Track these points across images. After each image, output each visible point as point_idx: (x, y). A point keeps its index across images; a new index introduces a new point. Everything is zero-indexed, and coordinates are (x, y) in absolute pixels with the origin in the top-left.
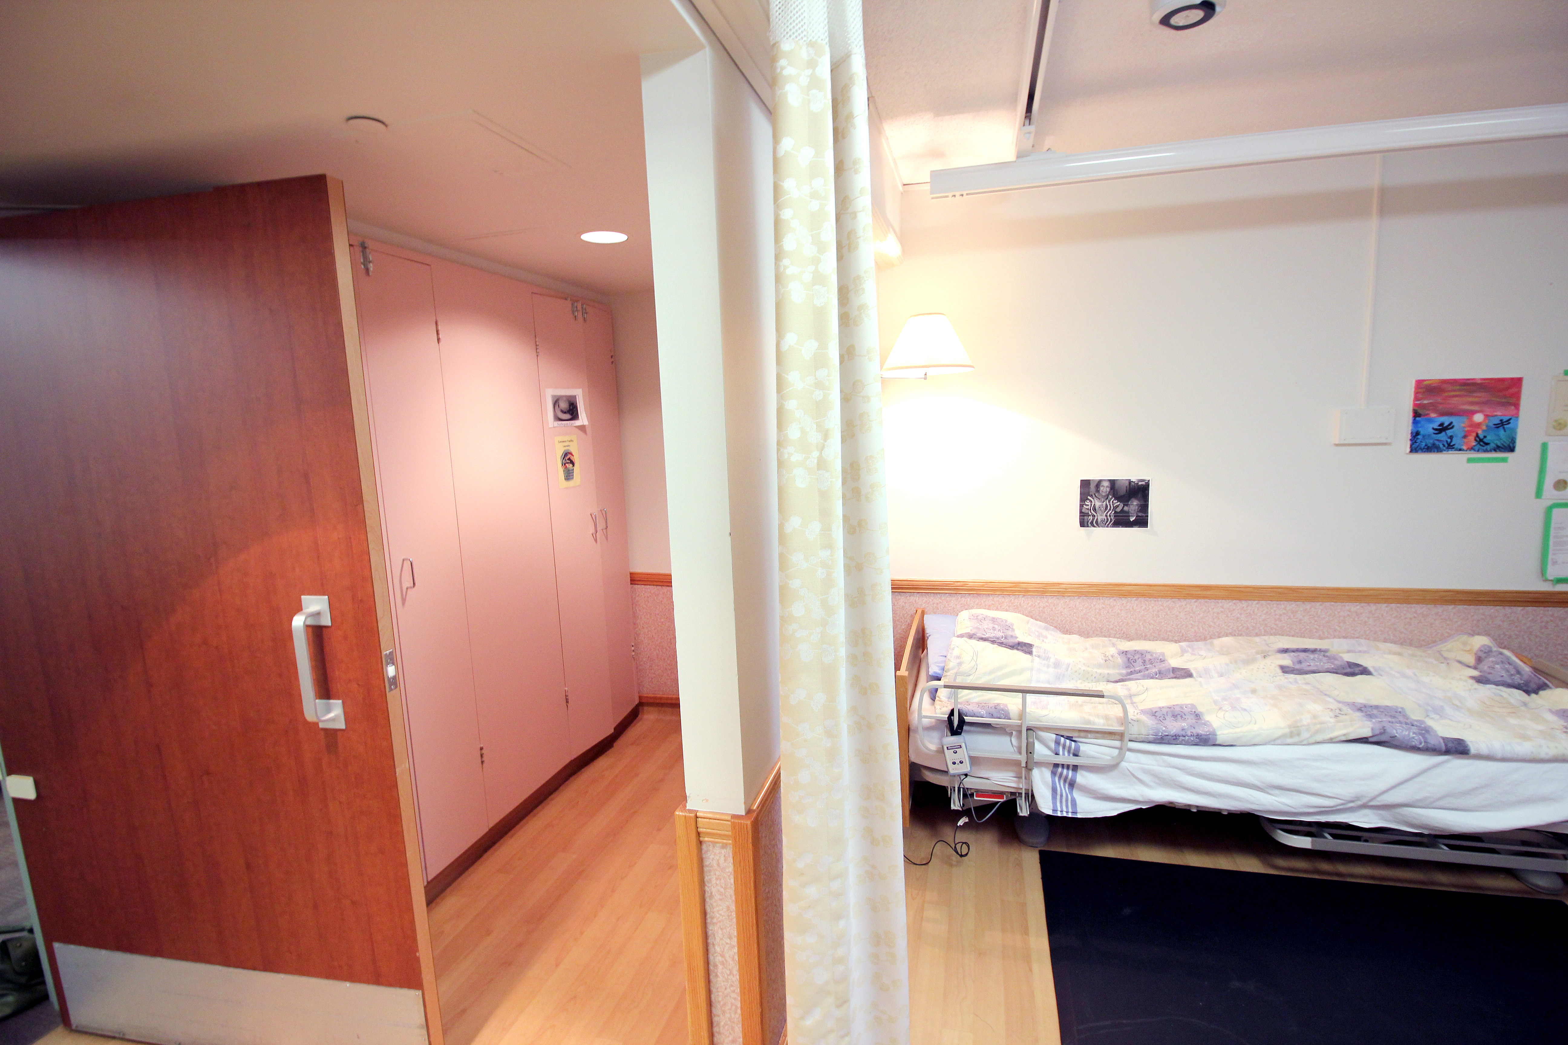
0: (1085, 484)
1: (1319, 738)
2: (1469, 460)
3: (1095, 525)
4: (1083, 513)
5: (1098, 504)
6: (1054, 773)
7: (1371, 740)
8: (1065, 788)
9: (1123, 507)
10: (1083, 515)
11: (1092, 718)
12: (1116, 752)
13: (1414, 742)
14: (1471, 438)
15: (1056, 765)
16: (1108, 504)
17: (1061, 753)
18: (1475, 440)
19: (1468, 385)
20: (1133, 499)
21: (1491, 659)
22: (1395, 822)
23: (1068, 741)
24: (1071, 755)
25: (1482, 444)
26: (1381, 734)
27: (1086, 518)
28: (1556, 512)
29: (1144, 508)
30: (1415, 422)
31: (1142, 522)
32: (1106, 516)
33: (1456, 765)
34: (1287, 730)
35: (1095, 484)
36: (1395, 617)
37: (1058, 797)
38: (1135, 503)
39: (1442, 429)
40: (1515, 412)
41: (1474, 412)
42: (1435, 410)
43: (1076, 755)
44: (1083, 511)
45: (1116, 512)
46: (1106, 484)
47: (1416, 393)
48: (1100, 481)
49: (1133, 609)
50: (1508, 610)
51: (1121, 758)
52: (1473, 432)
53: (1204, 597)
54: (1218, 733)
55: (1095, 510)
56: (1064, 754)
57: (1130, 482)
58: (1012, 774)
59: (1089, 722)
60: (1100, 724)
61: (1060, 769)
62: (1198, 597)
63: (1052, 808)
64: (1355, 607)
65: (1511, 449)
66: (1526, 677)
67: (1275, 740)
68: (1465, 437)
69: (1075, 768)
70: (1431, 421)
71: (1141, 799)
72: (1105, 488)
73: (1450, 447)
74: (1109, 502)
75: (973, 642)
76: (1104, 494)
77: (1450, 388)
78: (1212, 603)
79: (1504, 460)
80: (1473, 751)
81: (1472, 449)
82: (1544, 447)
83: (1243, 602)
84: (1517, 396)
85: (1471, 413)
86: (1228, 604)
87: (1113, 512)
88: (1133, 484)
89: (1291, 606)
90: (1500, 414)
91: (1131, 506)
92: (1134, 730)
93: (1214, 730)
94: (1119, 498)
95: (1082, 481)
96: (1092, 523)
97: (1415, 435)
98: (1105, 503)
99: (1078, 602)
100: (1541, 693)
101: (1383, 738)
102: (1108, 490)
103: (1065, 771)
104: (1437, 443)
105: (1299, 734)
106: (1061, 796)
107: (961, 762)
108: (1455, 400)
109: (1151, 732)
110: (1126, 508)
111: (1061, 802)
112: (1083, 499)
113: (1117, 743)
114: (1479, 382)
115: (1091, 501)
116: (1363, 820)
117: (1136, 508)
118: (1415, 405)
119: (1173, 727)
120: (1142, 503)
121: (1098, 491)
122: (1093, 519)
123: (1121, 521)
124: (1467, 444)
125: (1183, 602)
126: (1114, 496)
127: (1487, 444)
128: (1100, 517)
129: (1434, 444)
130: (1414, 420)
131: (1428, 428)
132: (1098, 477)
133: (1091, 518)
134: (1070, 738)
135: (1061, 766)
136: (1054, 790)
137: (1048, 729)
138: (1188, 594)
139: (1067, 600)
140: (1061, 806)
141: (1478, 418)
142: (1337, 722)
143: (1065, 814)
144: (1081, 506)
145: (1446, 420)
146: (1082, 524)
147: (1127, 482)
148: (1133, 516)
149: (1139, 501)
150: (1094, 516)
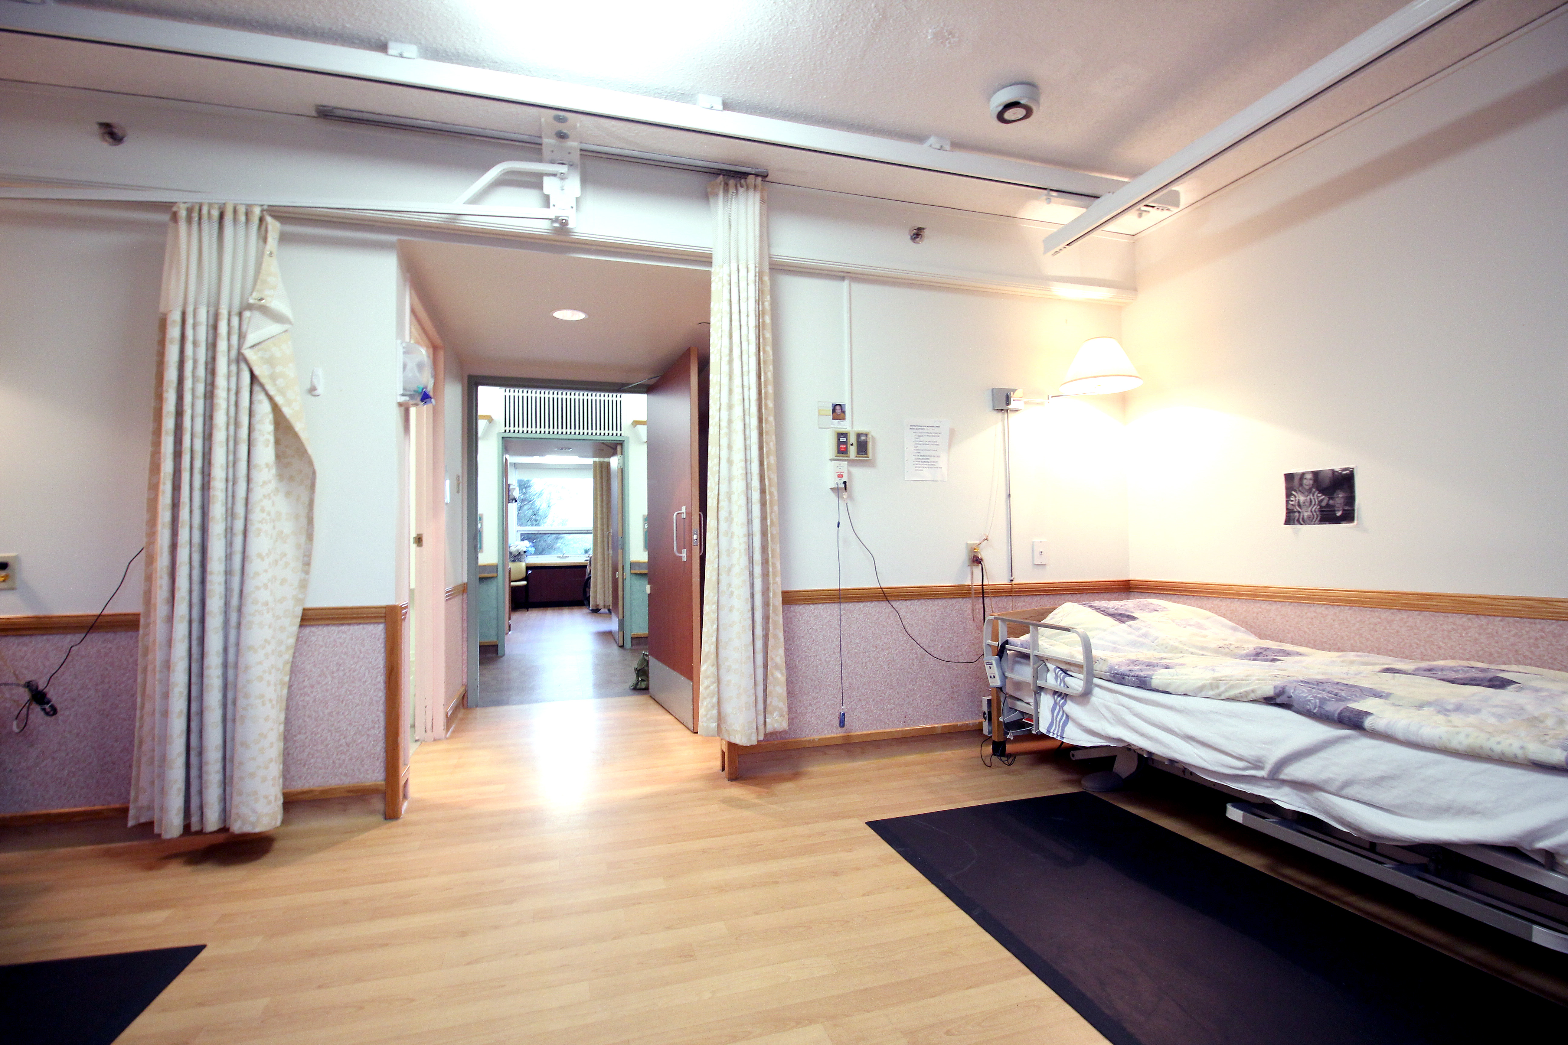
0: (1289, 477)
3: (1302, 523)
4: (1289, 509)
6: (1054, 701)
7: (1276, 700)
8: (1059, 714)
9: (1329, 501)
10: (1289, 512)
16: (1312, 498)
20: (1338, 491)
23: (1063, 674)
24: (1064, 686)
26: (1281, 693)
27: (1291, 514)
29: (1350, 500)
31: (1348, 516)
32: (1311, 511)
35: (1299, 476)
37: (1054, 721)
38: (1340, 496)
44: (1290, 507)
45: (1321, 507)
46: (1309, 476)
48: (1303, 474)
54: (1154, 677)
55: (1299, 505)
56: (1060, 685)
57: (1333, 471)
61: (1057, 698)
63: (1048, 729)
67: (1199, 691)
69: (1066, 697)
72: (1308, 481)
74: (1313, 496)
76: (1307, 487)
86: (1462, 620)
87: (1318, 507)
88: (1336, 473)
91: (1337, 500)
92: (1098, 667)
94: (1322, 491)
95: (1285, 474)
96: (1298, 521)
98: (1308, 498)
99: (1288, 610)
101: (1287, 698)
102: (1311, 482)
107: (994, 677)
109: (1108, 670)
110: (1331, 502)
111: (1055, 725)
112: (1288, 495)
115: (1295, 496)
117: (1342, 500)
119: (1124, 668)
120: (1349, 495)
121: (1301, 485)
122: (1299, 516)
123: (1327, 516)
126: (1317, 489)
128: (1306, 514)
132: (1299, 470)
133: (1297, 514)
134: (1064, 671)
135: (1058, 694)
136: (1052, 715)
140: (1055, 730)
143: (1055, 737)
144: (1287, 502)
146: (1290, 522)
147: (1331, 472)
148: (1338, 511)
149: (1344, 492)
150: (1299, 512)
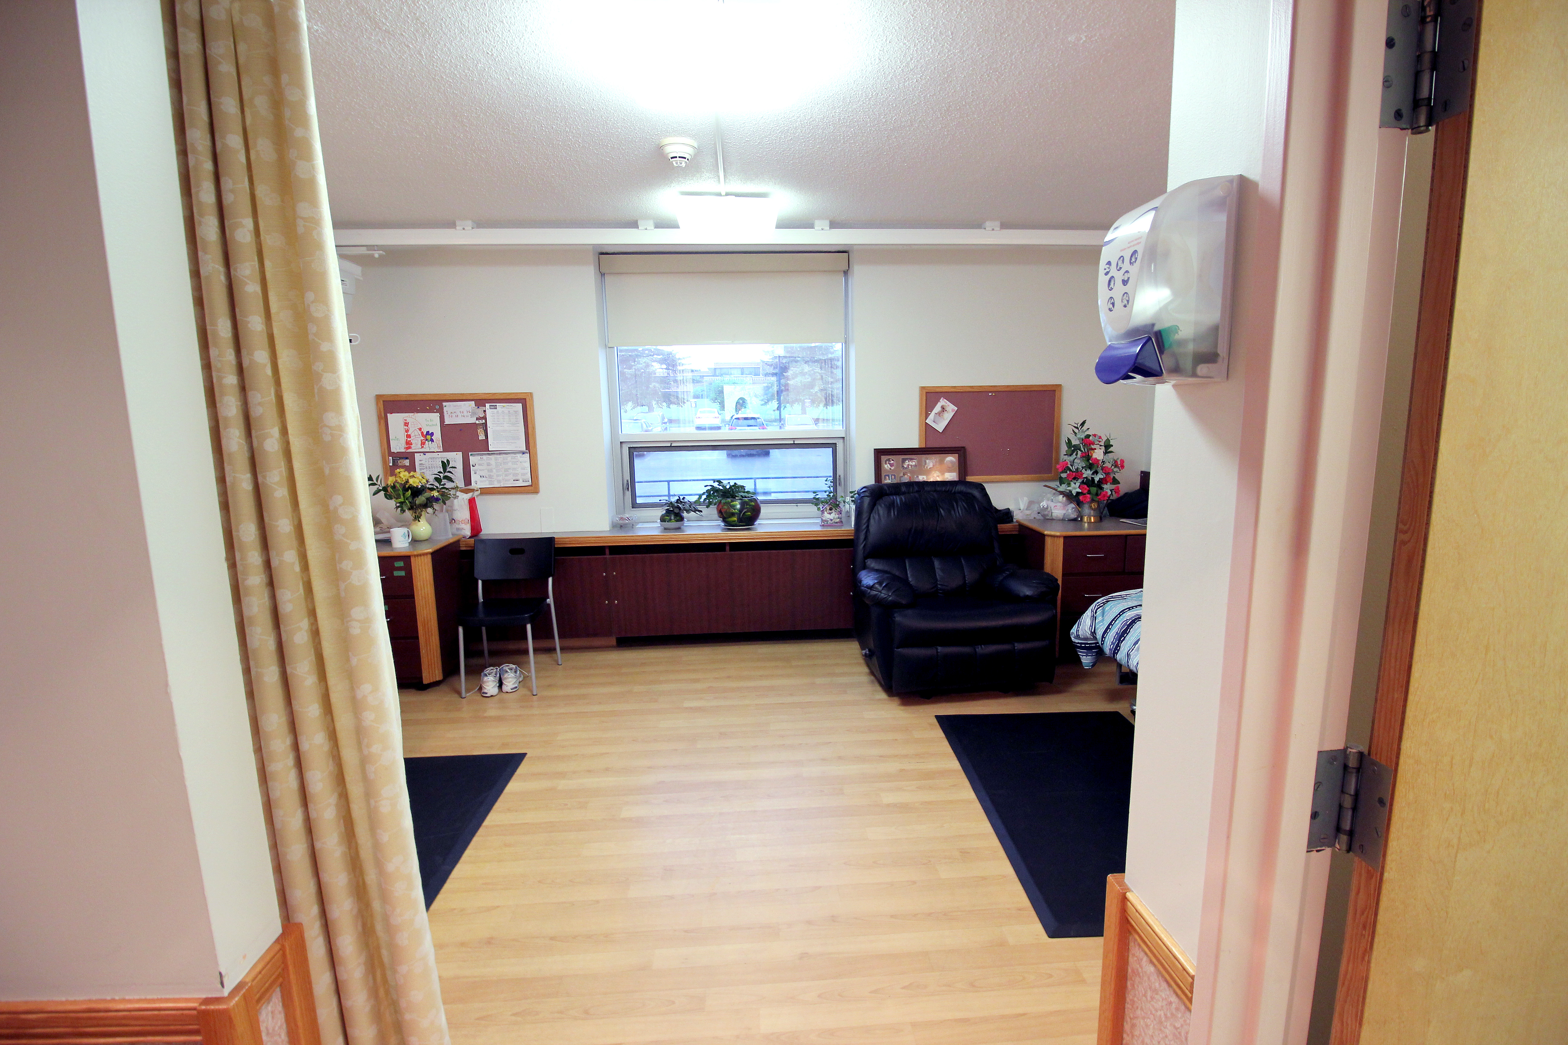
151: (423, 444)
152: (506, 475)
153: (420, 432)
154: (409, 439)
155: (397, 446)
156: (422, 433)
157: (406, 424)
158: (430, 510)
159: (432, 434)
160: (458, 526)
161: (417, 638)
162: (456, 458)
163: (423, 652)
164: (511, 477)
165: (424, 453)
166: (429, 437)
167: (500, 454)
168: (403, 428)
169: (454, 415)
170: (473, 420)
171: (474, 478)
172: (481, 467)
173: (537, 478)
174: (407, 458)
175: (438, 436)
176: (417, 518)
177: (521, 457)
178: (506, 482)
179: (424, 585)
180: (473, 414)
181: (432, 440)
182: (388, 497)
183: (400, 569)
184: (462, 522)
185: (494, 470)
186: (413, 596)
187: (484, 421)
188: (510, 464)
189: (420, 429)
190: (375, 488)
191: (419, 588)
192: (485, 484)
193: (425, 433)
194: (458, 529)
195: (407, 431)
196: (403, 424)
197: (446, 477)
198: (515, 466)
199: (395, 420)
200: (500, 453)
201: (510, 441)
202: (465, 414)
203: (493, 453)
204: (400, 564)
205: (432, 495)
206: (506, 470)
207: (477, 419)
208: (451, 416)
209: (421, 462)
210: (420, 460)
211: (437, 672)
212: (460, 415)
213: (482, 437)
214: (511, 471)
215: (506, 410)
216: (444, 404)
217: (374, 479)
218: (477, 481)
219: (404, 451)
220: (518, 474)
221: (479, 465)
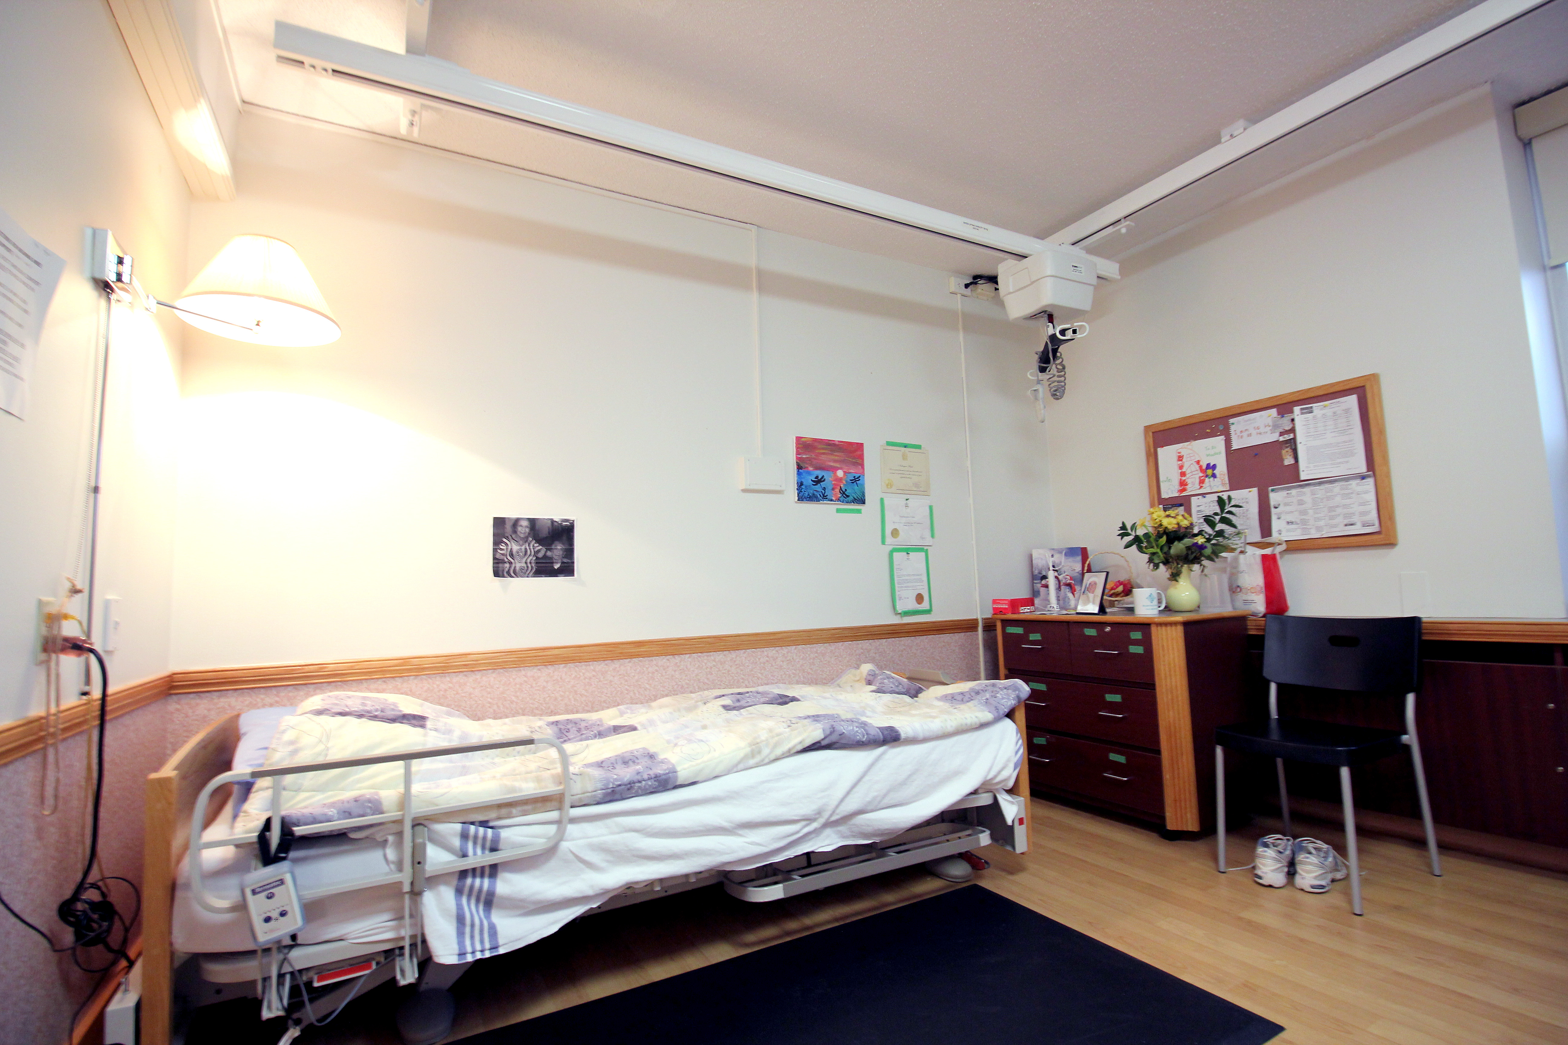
0: (499, 522)
1: (779, 752)
2: (838, 511)
3: (513, 574)
4: (498, 559)
5: (515, 548)
6: (459, 891)
7: (824, 743)
8: (478, 911)
9: (546, 552)
10: (497, 561)
11: (517, 784)
12: (552, 829)
13: (858, 736)
14: (837, 490)
15: (463, 874)
16: (528, 548)
17: (470, 851)
18: (840, 492)
19: (829, 445)
20: (556, 543)
21: (879, 678)
22: (854, 836)
23: (481, 830)
24: (487, 852)
25: (845, 497)
26: (831, 733)
27: (500, 565)
28: (895, 554)
29: (569, 552)
30: (799, 474)
31: (567, 570)
32: (526, 563)
33: (893, 755)
34: (748, 750)
35: (511, 523)
36: (802, 659)
37: (468, 930)
38: (559, 547)
39: (818, 481)
40: (861, 471)
41: (837, 469)
42: (811, 465)
43: (493, 849)
44: (498, 556)
45: (537, 558)
46: (525, 523)
47: (797, 448)
48: (517, 520)
49: (561, 678)
50: (877, 642)
51: (560, 836)
52: (838, 485)
53: (638, 656)
54: (678, 768)
55: (512, 555)
56: (475, 854)
57: (553, 521)
58: (386, 916)
59: (513, 790)
60: (529, 788)
61: (469, 881)
62: (631, 656)
63: (457, 952)
64: (771, 652)
65: (863, 502)
66: (906, 686)
67: (736, 765)
68: (833, 489)
69: (493, 870)
70: (809, 473)
71: (590, 892)
72: (523, 529)
73: (825, 497)
74: (529, 545)
75: (324, 718)
76: (522, 536)
77: (820, 446)
78: (646, 661)
79: (859, 511)
80: (903, 736)
81: (839, 500)
82: (882, 500)
83: (676, 657)
84: (861, 457)
85: (835, 469)
86: (662, 661)
87: (534, 558)
88: (556, 524)
89: (719, 656)
90: (854, 471)
91: (555, 551)
92: (577, 788)
93: (674, 767)
94: (540, 541)
95: (495, 518)
96: (509, 573)
97: (800, 485)
98: (523, 547)
99: (492, 679)
100: (920, 695)
101: (834, 738)
102: (527, 530)
103: (478, 881)
104: (815, 492)
105: (759, 752)
106: (473, 925)
107: (283, 914)
108: (823, 457)
109: (600, 785)
110: (549, 553)
111: (472, 937)
112: (497, 542)
113: (554, 815)
114: (837, 443)
115: (506, 544)
116: (827, 842)
117: (561, 553)
118: (797, 458)
119: (626, 774)
120: (568, 547)
121: (515, 532)
122: (510, 567)
123: (544, 569)
124: (835, 495)
125: (617, 664)
126: (535, 538)
127: (848, 496)
128: (518, 565)
129: (814, 494)
130: (798, 471)
131: (808, 480)
132: (514, 515)
133: (507, 565)
134: (484, 824)
135: (470, 874)
136: (460, 920)
137: (447, 816)
138: (621, 653)
139: (478, 676)
140: (473, 944)
141: (840, 473)
142: (792, 730)
143: (479, 956)
144: (495, 551)
145: (820, 473)
146: (497, 573)
147: (550, 522)
148: (557, 563)
149: (563, 544)
150: (511, 563)
151: (1202, 482)
152: (1332, 518)
153: (1197, 467)
154: (1183, 478)
155: (1169, 490)
156: (1201, 467)
157: (1180, 458)
158: (1196, 567)
159: (1214, 467)
160: (1245, 597)
161: (1158, 752)
162: (1248, 497)
163: (1167, 776)
164: (1340, 520)
165: (1203, 495)
166: (1210, 472)
167: (1320, 484)
168: (1175, 463)
169: (1245, 434)
170: (1274, 437)
171: (1276, 525)
172: (1288, 509)
173: (1392, 518)
174: (1181, 505)
175: (1222, 469)
176: (1175, 576)
177: (1358, 484)
178: (1334, 529)
179: (1170, 671)
180: (1275, 426)
181: (1214, 476)
182: (1140, 549)
183: (1136, 643)
184: (1252, 590)
185: (1311, 512)
186: (1151, 686)
187: (1291, 436)
188: (1338, 499)
189: (1198, 462)
190: (1128, 539)
191: (1163, 676)
192: (1296, 535)
193: (1204, 467)
194: (1246, 602)
195: (1181, 467)
196: (1176, 458)
197: (1224, 520)
198: (1348, 501)
199: (1167, 454)
200: (1320, 481)
201: (1339, 461)
202: (1262, 430)
203: (1308, 483)
204: (1136, 635)
205: (1196, 541)
206: (1331, 509)
207: (1281, 434)
208: (1242, 437)
209: (1199, 509)
210: (1198, 506)
211: (1189, 815)
212: (1254, 432)
213: (1289, 461)
214: (1339, 510)
215: (1328, 412)
216: (1231, 421)
217: (1129, 526)
218: (1282, 532)
219: (1177, 495)
220: (1353, 513)
221: (1286, 504)
